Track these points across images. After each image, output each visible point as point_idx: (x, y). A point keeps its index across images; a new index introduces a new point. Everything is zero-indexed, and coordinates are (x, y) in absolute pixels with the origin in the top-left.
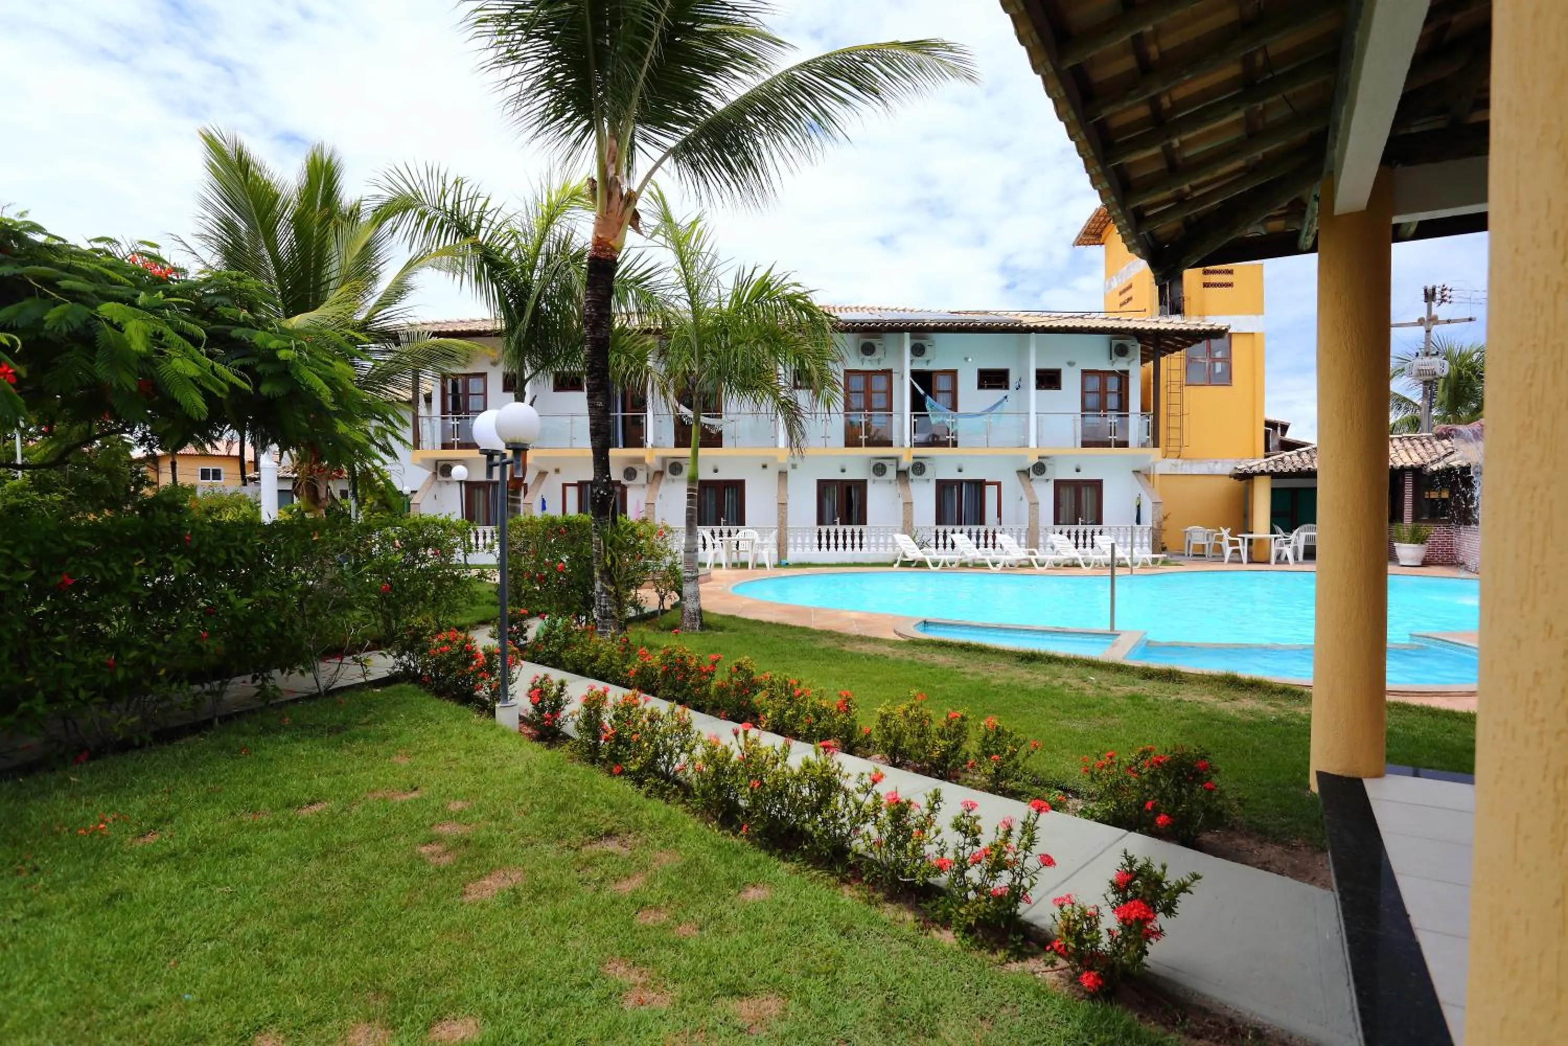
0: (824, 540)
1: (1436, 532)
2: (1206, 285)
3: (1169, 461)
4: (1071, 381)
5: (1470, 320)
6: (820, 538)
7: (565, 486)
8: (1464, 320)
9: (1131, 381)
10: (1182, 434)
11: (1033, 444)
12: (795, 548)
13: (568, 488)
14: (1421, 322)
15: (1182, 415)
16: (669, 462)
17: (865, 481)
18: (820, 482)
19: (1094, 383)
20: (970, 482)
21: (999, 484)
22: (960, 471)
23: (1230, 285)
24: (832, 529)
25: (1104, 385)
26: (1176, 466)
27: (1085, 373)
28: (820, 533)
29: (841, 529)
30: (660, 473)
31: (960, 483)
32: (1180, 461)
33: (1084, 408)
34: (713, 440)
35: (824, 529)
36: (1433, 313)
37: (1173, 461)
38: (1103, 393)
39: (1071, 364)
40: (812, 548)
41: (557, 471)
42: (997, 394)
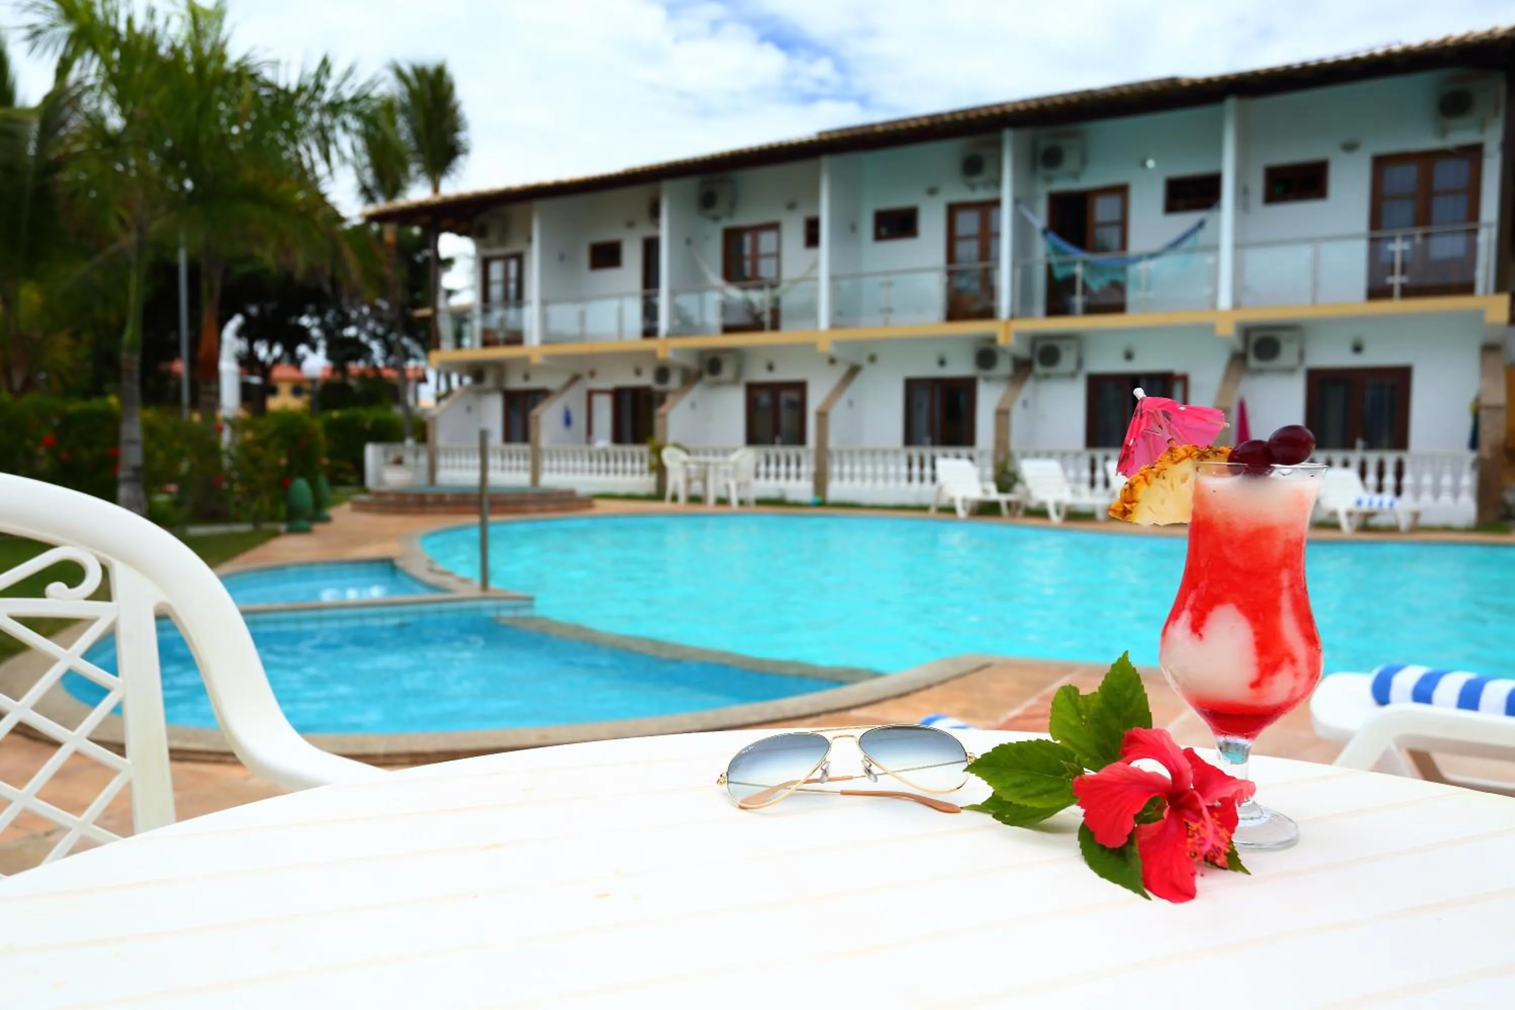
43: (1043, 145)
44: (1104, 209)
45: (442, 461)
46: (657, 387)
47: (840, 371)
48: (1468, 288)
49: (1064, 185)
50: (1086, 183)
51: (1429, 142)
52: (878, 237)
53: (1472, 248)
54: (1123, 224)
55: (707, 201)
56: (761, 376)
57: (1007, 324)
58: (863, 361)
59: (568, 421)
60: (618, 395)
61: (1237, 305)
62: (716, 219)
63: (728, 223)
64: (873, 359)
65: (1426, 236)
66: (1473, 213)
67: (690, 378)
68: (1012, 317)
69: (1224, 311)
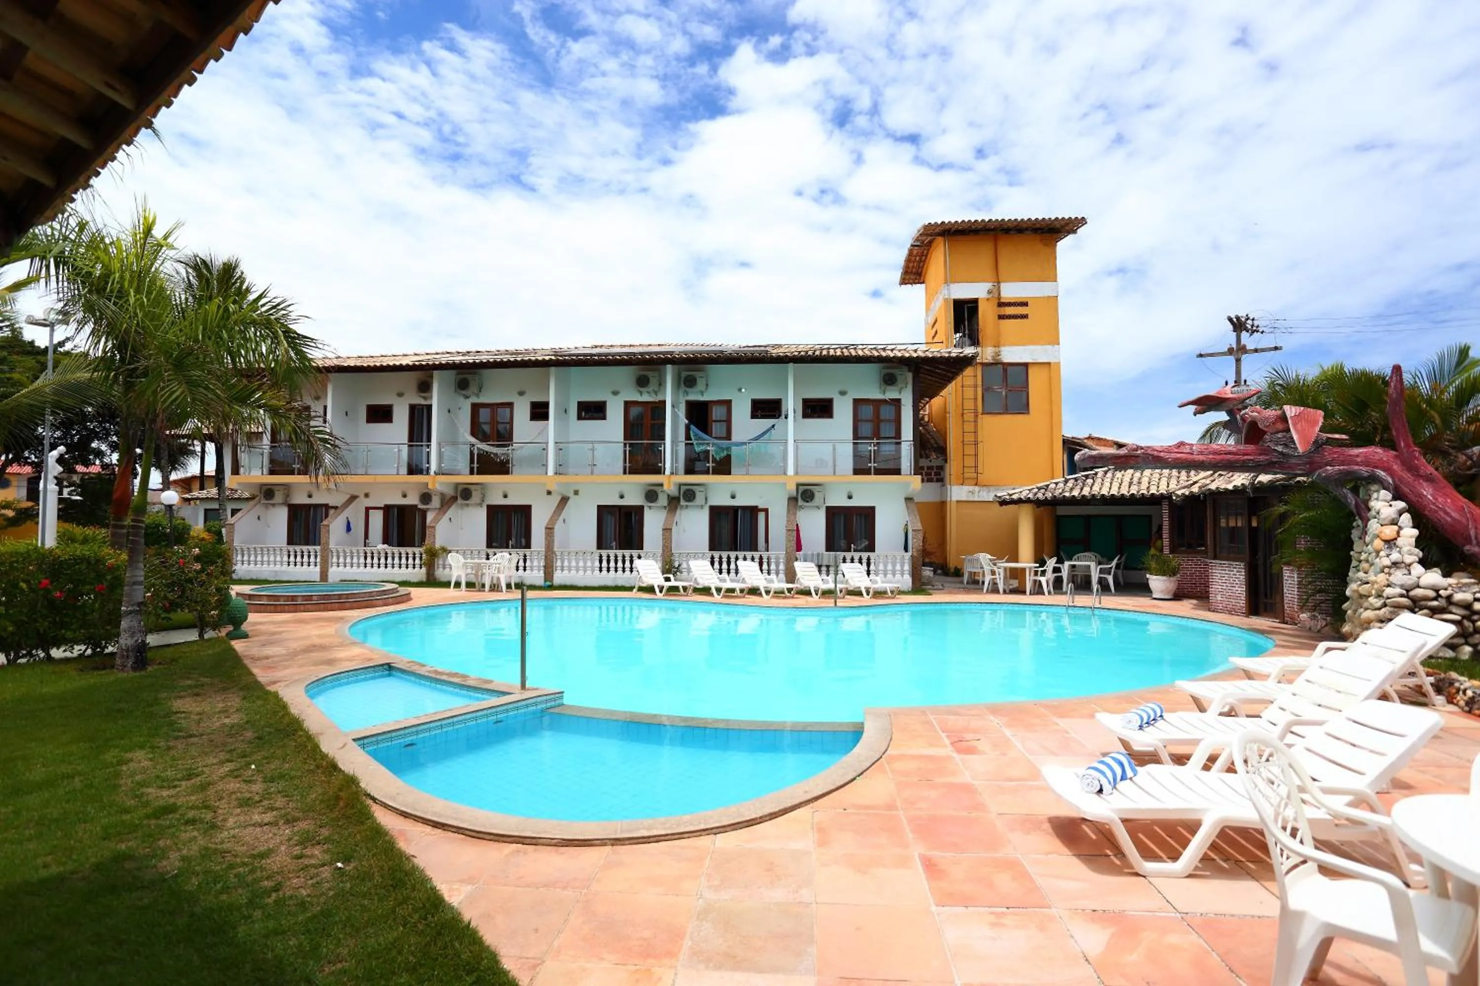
0: (604, 564)
1: (1188, 564)
2: (1001, 317)
3: (966, 488)
4: (843, 411)
5: (1276, 348)
6: (601, 561)
7: (367, 509)
8: (1271, 349)
9: (903, 409)
10: (976, 461)
11: (791, 471)
12: (562, 570)
13: (371, 511)
14: (1230, 351)
15: (976, 444)
16: (460, 488)
17: (642, 507)
18: (598, 506)
19: (867, 412)
20: (744, 508)
21: (766, 511)
22: (733, 497)
23: (1025, 317)
24: (612, 553)
25: (877, 413)
26: (972, 493)
27: (857, 402)
28: (601, 556)
29: (620, 553)
30: (454, 499)
31: (735, 509)
32: (977, 488)
33: (856, 436)
34: (502, 467)
35: (604, 553)
36: (1243, 342)
37: (971, 488)
38: (877, 421)
39: (843, 393)
40: (593, 571)
41: (367, 495)
42: (767, 423)
43: (684, 374)
44: (717, 413)
46: (420, 506)
47: (555, 500)
48: (897, 472)
49: (694, 397)
50: (706, 398)
51: (878, 396)
52: (580, 418)
53: (899, 451)
54: (728, 421)
55: (462, 386)
56: (500, 501)
57: (669, 477)
58: (571, 494)
59: (349, 529)
60: (387, 509)
61: (797, 473)
62: (467, 397)
63: (474, 400)
64: (576, 493)
66: (898, 435)
67: (447, 502)
68: (672, 473)
69: (790, 476)
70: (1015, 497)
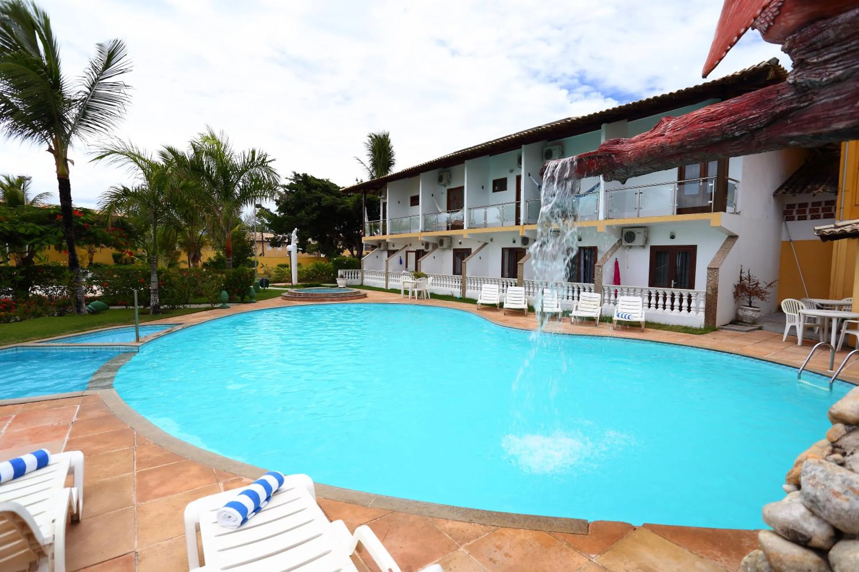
45: (365, 276)
46: (426, 250)
52: (494, 191)
55: (440, 180)
59: (401, 262)
60: (418, 252)
62: (445, 186)
63: (449, 187)
64: (491, 240)
65: (705, 181)
67: (435, 246)
69: (601, 221)
70: (848, 229)
